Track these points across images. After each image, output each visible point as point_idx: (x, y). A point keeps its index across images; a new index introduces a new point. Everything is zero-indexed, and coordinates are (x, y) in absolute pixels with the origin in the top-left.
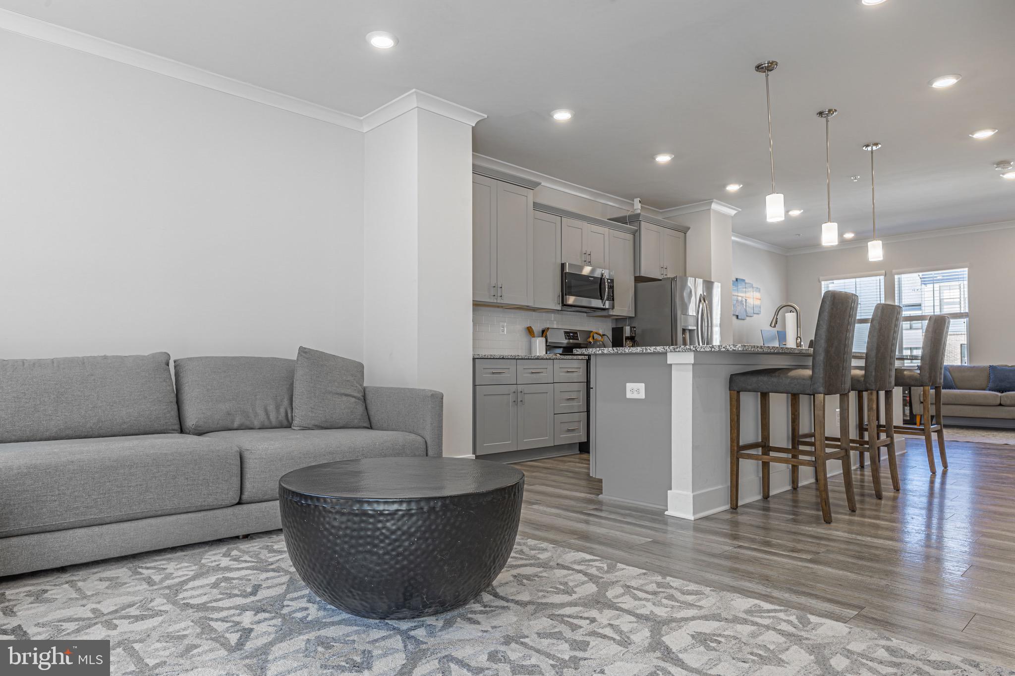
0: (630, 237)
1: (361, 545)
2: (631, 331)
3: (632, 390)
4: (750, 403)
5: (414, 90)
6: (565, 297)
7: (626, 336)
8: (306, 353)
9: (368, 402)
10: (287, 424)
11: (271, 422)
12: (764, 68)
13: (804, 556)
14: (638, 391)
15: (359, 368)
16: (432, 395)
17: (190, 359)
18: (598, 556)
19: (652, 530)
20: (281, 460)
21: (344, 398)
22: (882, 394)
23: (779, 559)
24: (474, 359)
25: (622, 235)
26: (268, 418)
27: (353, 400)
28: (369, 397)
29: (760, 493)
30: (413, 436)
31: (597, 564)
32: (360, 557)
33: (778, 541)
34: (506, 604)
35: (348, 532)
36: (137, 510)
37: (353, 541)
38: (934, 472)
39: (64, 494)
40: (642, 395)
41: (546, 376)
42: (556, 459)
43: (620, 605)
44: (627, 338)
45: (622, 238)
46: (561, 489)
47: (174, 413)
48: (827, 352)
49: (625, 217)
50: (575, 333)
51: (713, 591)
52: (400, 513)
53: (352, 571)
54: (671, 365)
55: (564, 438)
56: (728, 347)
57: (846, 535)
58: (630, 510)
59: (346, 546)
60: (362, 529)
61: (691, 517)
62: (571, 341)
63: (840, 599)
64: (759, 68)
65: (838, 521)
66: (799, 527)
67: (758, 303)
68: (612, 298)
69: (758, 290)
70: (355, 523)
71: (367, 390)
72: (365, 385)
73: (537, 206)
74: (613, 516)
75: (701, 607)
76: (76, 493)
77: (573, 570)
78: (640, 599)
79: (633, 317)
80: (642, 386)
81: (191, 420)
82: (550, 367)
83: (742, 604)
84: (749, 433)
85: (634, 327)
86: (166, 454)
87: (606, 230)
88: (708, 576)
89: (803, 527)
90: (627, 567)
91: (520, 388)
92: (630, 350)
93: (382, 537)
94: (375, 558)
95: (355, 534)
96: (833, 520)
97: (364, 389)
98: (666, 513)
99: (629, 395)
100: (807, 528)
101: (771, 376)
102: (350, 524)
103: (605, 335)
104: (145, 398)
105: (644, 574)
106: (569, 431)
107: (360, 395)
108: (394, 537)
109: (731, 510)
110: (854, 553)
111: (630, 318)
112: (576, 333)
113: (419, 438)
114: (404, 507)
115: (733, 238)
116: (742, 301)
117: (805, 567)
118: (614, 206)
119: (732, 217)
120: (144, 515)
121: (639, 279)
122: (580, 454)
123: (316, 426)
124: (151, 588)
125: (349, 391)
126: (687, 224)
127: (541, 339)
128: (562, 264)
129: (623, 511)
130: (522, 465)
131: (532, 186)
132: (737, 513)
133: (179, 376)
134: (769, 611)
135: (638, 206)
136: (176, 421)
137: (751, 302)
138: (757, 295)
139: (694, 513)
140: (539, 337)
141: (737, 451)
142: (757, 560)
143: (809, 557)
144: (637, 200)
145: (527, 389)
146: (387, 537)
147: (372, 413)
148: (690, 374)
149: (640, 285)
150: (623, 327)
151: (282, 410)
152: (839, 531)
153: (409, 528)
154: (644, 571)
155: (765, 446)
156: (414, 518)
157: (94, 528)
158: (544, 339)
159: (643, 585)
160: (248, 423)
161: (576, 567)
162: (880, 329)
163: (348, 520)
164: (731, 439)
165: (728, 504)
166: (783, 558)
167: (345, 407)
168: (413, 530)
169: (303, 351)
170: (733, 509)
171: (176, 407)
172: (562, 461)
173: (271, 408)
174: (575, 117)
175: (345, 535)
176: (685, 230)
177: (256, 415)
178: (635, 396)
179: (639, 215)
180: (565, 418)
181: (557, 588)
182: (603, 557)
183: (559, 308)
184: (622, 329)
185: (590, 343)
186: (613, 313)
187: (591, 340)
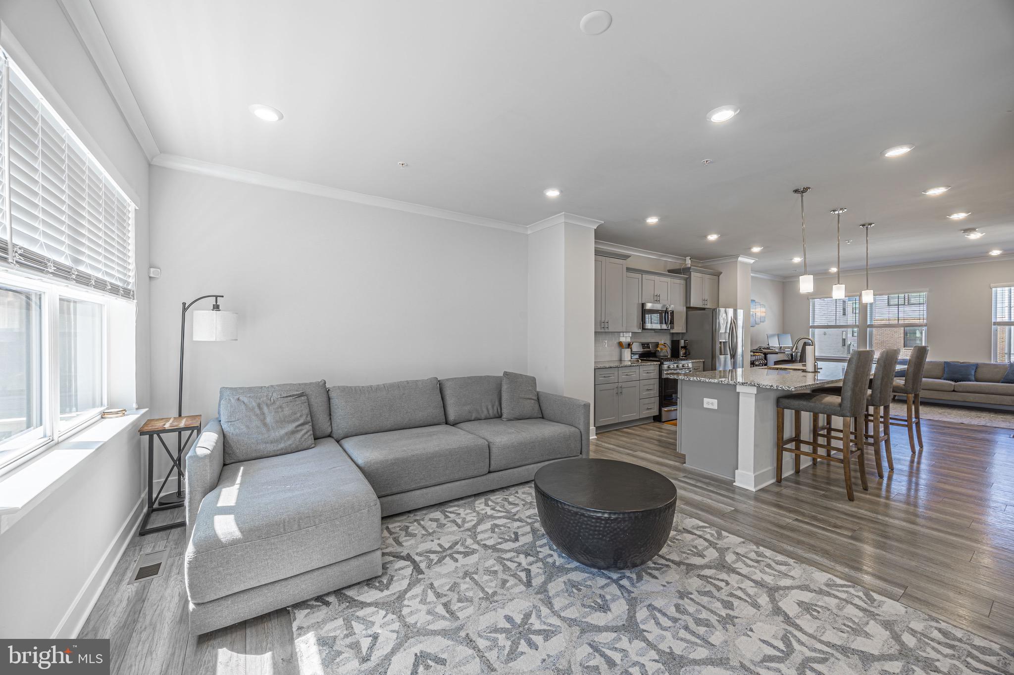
0: (683, 282)
1: (596, 534)
2: (685, 343)
3: (708, 403)
4: (789, 414)
5: (563, 213)
8: (507, 375)
9: (540, 402)
10: (499, 416)
11: (490, 415)
12: (800, 191)
13: (846, 533)
14: (712, 404)
15: (533, 380)
16: (584, 405)
17: (448, 380)
18: (707, 524)
19: (730, 499)
20: (508, 448)
21: (529, 401)
22: (882, 408)
23: (827, 534)
24: (595, 369)
25: (678, 281)
26: (489, 413)
27: (533, 401)
28: (542, 399)
29: (793, 469)
30: (573, 429)
31: (708, 530)
32: (595, 541)
33: (822, 516)
34: (667, 563)
35: (588, 526)
36: (443, 479)
37: (591, 532)
38: (914, 452)
39: (411, 473)
40: (715, 407)
41: (635, 376)
42: (641, 426)
43: (738, 570)
45: (677, 283)
46: (655, 456)
47: (443, 413)
48: (853, 391)
49: (680, 269)
50: (648, 344)
51: (797, 563)
52: (620, 519)
53: (590, 547)
54: (739, 393)
55: (645, 414)
56: (784, 387)
57: (869, 514)
58: (710, 479)
59: (587, 534)
60: (596, 526)
61: (752, 489)
62: (646, 349)
63: (886, 577)
64: (796, 191)
65: (860, 499)
66: (832, 503)
67: (763, 314)
68: (672, 322)
69: (764, 306)
70: (593, 522)
71: (540, 394)
72: (538, 389)
73: (628, 269)
74: (699, 484)
75: (793, 578)
76: (416, 472)
77: (696, 534)
78: (750, 566)
79: (685, 333)
80: (715, 401)
81: (452, 417)
82: (638, 371)
83: (821, 578)
84: (788, 433)
85: (687, 340)
86: (455, 449)
87: (668, 280)
88: (785, 546)
89: (834, 504)
90: (730, 535)
91: (620, 385)
92: (710, 381)
93: (608, 532)
94: (604, 542)
95: (592, 528)
96: (855, 499)
97: (538, 394)
98: (734, 484)
99: (705, 406)
100: (838, 505)
101: (809, 402)
102: (589, 523)
103: (665, 342)
104: (430, 406)
105: (744, 543)
106: (648, 409)
107: (535, 398)
108: (615, 532)
109: (777, 483)
110: (881, 532)
111: (683, 333)
113: (577, 430)
114: (621, 516)
115: (752, 274)
116: (753, 314)
117: (851, 544)
118: (671, 261)
119: (751, 264)
120: (445, 482)
121: (689, 308)
122: (654, 422)
123: (515, 418)
124: (460, 530)
125: (531, 396)
126: (722, 271)
127: (628, 349)
128: (642, 303)
129: (704, 480)
130: (621, 431)
131: (626, 257)
132: (781, 486)
133: (442, 390)
134: (842, 586)
135: (688, 262)
136: (444, 417)
137: (759, 314)
138: (763, 310)
139: (755, 486)
140: (626, 348)
141: (780, 445)
142: (814, 534)
143: (850, 534)
144: (688, 258)
145: (624, 385)
146: (611, 532)
147: (543, 409)
148: (754, 400)
149: (691, 313)
150: (679, 341)
151: (495, 408)
152: (862, 509)
153: (624, 528)
154: (743, 540)
155: (797, 440)
156: (627, 523)
157: (423, 490)
158: (630, 350)
159: (747, 552)
160: (479, 416)
161: (698, 533)
162: (885, 366)
163: (589, 521)
164: (778, 438)
165: (774, 478)
166: (831, 533)
167: (529, 406)
168: (626, 529)
169: (506, 374)
170: (779, 482)
171: (443, 409)
172: (645, 429)
173: (490, 407)
174: (660, 220)
175: (587, 528)
176: (718, 274)
177: (483, 412)
178: (710, 407)
179: (689, 268)
180: (647, 401)
181: (692, 551)
182: (712, 524)
183: (640, 331)
184: (678, 342)
185: (659, 351)
186: (672, 331)
187: (659, 349)
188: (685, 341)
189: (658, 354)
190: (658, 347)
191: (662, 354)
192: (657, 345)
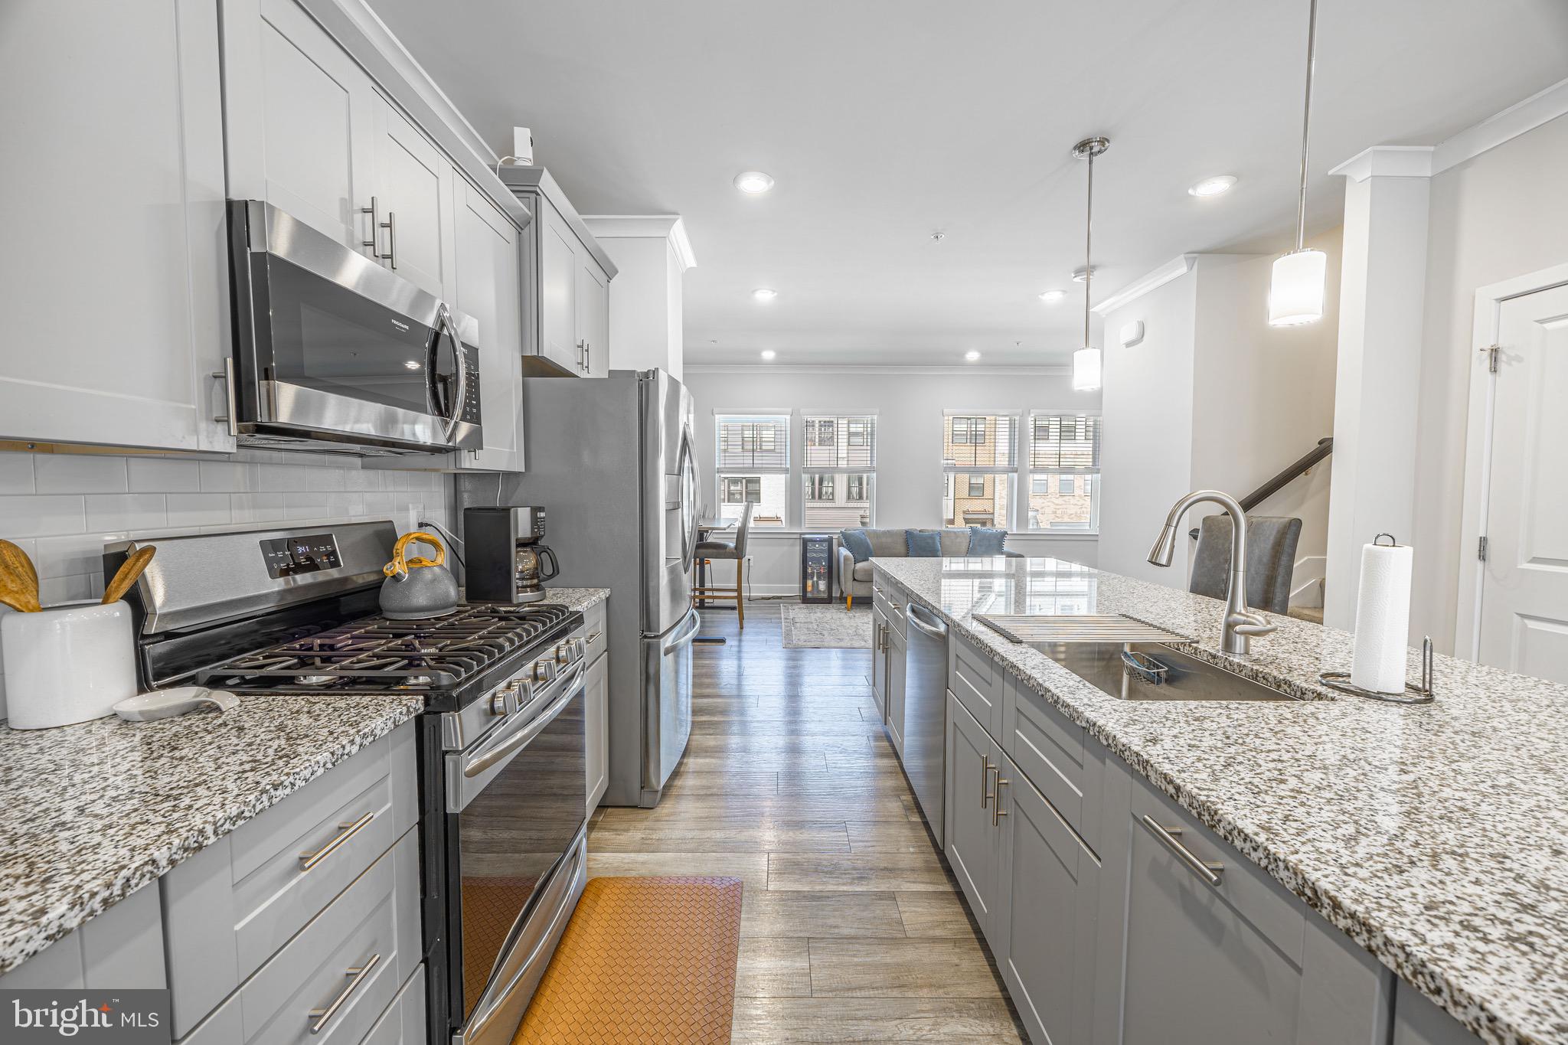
2: (536, 519)
6: (261, 386)
7: (520, 535)
44: (522, 544)
62: (303, 579)
68: (473, 414)
79: (519, 474)
85: (541, 509)
103: (427, 525)
111: (509, 475)
112: (327, 539)
128: (230, 204)
144: (523, 135)
149: (535, 383)
150: (507, 510)
158: (119, 612)
183: (222, 440)
184: (503, 516)
185: (396, 578)
186: (469, 462)
187: (398, 567)
188: (535, 510)
189: (390, 599)
190: (391, 558)
191: (420, 597)
192: (385, 539)
